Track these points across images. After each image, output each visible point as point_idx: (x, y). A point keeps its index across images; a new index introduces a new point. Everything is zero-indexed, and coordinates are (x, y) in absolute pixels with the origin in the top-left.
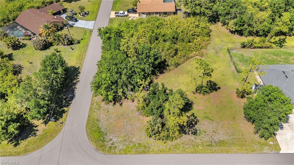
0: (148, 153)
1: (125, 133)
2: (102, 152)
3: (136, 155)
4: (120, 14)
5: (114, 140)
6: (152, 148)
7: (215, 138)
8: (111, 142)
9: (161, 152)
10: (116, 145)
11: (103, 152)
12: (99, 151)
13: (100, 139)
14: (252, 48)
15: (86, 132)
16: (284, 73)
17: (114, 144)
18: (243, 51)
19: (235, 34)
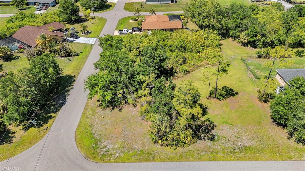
0: (153, 161)
1: (123, 139)
3: (137, 163)
4: (124, 31)
5: (110, 146)
6: (158, 155)
7: (239, 144)
8: (105, 149)
9: (170, 159)
10: (112, 152)
11: (95, 160)
12: (89, 159)
13: (92, 146)
14: (269, 58)
15: (74, 138)
17: (109, 151)
18: (259, 60)
19: (247, 46)
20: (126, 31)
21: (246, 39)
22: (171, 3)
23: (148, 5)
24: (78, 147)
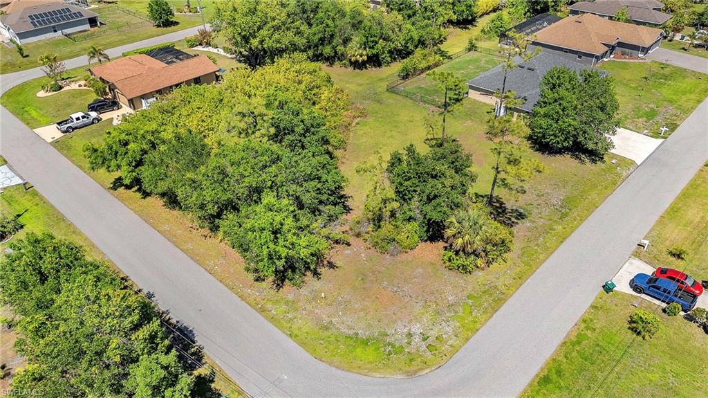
0: (506, 296)
1: (417, 303)
2: (428, 370)
3: (495, 315)
5: (417, 329)
6: (500, 285)
7: (554, 201)
8: (417, 339)
9: (521, 278)
10: (433, 333)
11: (429, 366)
12: (420, 373)
13: (387, 352)
14: (419, 74)
15: (334, 369)
16: (523, 67)
17: (428, 337)
18: (411, 82)
19: (366, 68)
20: (83, 117)
21: (364, 53)
22: (91, 27)
23: (30, 46)
24: (369, 374)
